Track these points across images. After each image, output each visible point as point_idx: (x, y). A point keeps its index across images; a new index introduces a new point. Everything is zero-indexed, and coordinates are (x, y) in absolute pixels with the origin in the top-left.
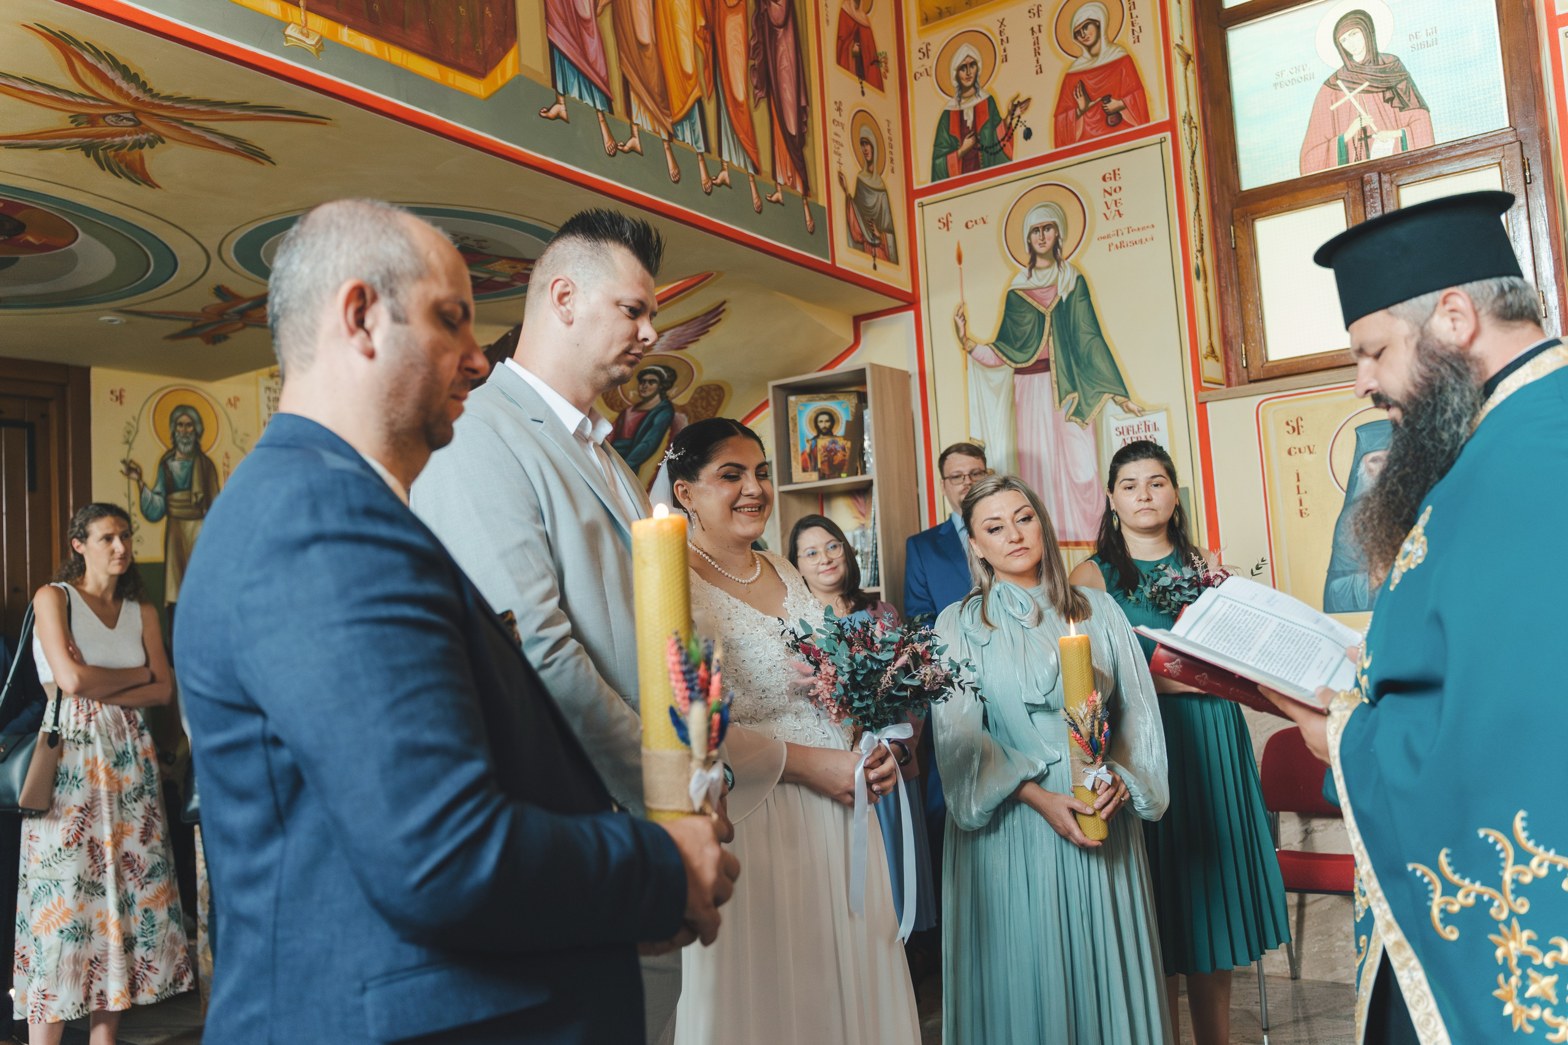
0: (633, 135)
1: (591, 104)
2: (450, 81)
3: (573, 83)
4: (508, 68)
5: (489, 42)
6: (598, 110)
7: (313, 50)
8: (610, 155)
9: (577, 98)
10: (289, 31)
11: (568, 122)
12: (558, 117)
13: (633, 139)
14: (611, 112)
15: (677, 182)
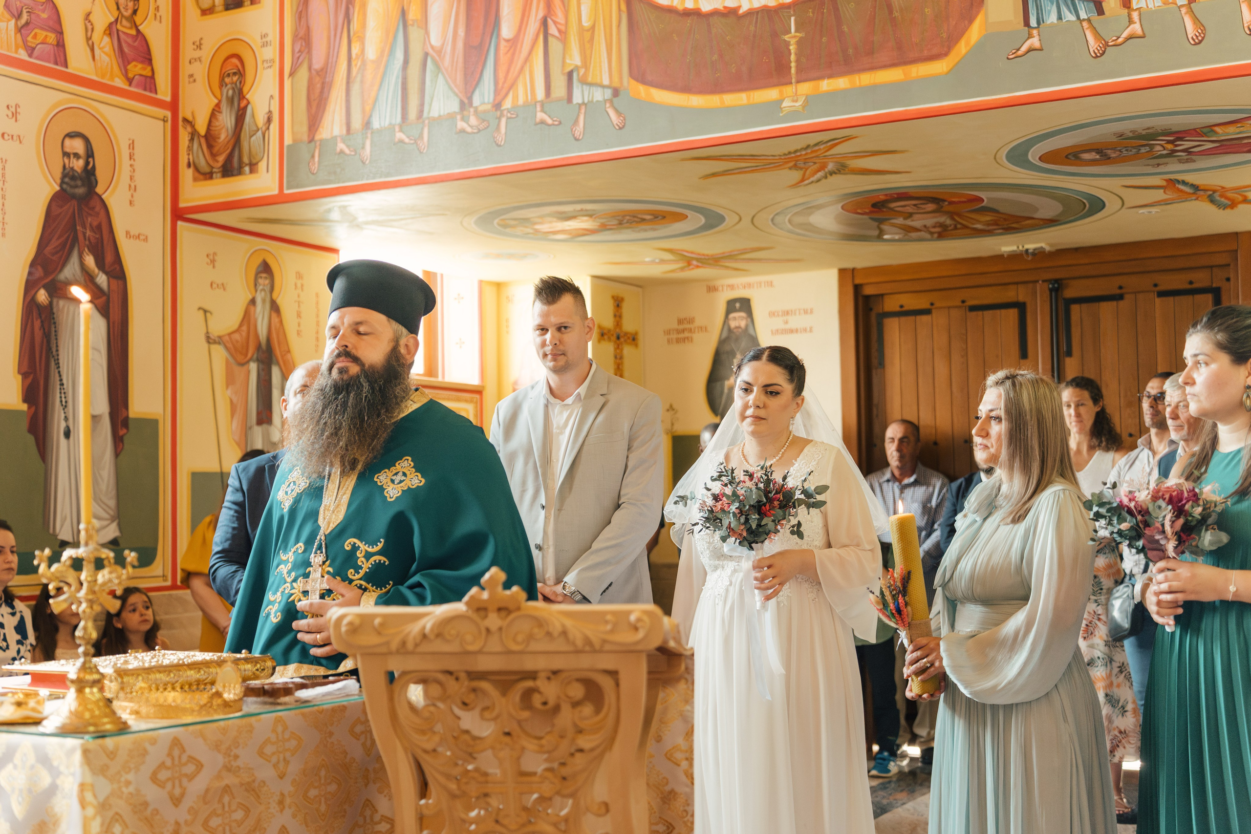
0: (1131, 21)
1: (1073, 18)
2: (914, 74)
3: (1050, 12)
4: (975, 32)
5: (954, 23)
6: (1084, 20)
7: (800, 109)
8: (1097, 57)
9: (1055, 21)
10: (784, 104)
11: (1041, 50)
12: (1030, 50)
13: (1132, 26)
14: (1100, 11)
15: (1200, 42)
